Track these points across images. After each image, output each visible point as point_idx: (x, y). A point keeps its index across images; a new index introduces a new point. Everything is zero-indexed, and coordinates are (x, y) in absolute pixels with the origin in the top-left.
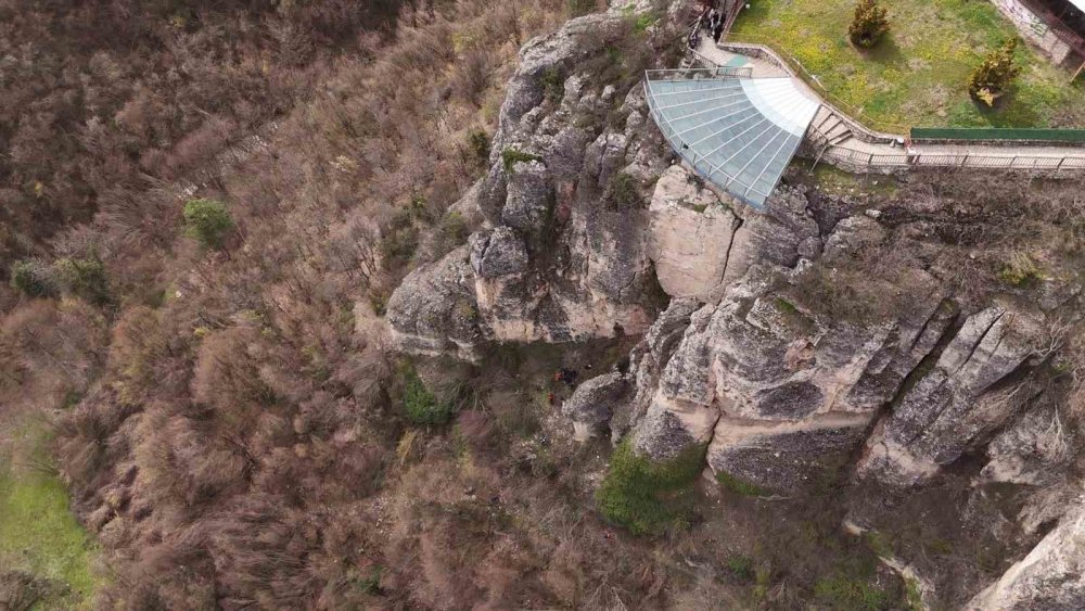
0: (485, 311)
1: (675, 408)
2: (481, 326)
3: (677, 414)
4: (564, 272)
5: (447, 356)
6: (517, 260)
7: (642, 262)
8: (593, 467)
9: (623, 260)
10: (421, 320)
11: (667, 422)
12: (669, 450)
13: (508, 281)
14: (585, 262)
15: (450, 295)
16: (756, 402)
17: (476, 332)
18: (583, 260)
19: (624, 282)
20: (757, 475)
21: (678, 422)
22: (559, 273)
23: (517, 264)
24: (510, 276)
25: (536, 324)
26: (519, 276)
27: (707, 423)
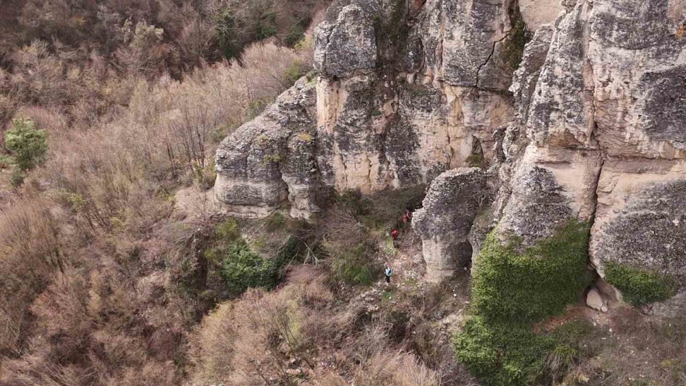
0: (326, 135)
1: (548, 159)
2: (320, 158)
3: (549, 169)
4: (415, 77)
5: (277, 214)
6: (365, 53)
7: (502, 26)
8: (448, 308)
9: (481, 26)
10: (254, 154)
11: (538, 180)
12: (543, 227)
13: (354, 86)
14: (440, 45)
15: (288, 122)
16: (642, 98)
17: (314, 167)
18: (437, 44)
19: (483, 58)
20: (654, 256)
21: (550, 179)
22: (410, 78)
23: (365, 59)
24: (356, 79)
25: (382, 159)
26: (366, 80)
27: (586, 183)
